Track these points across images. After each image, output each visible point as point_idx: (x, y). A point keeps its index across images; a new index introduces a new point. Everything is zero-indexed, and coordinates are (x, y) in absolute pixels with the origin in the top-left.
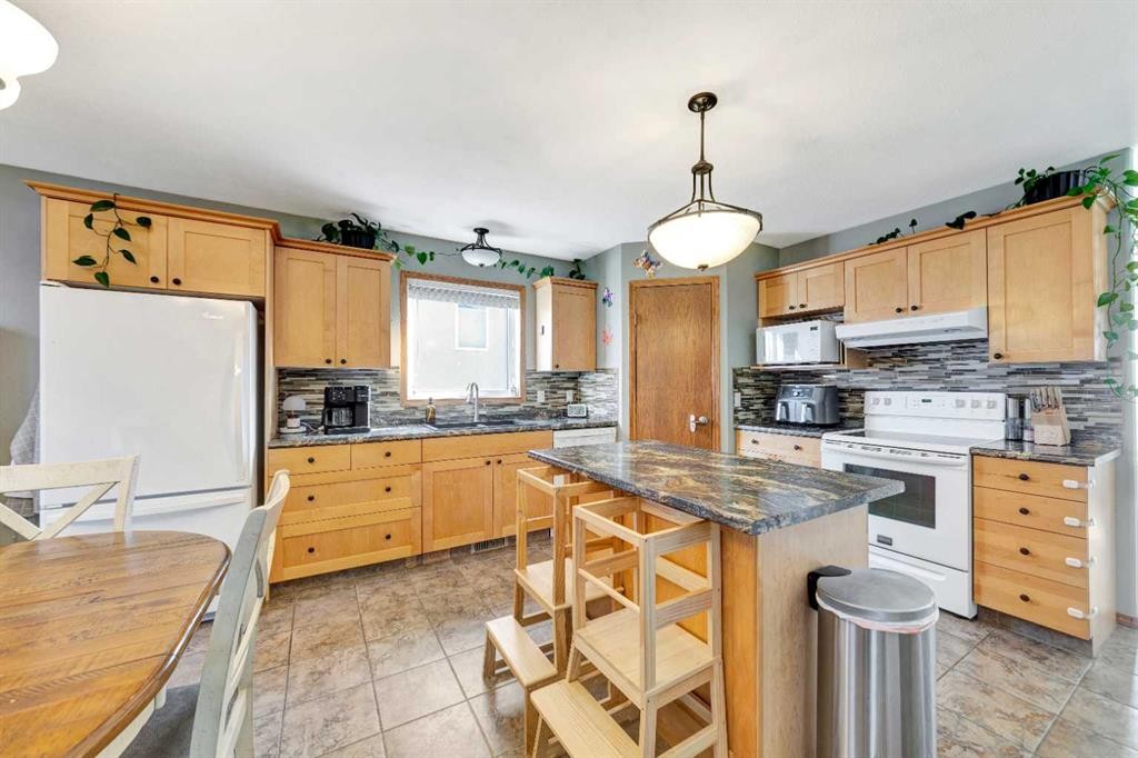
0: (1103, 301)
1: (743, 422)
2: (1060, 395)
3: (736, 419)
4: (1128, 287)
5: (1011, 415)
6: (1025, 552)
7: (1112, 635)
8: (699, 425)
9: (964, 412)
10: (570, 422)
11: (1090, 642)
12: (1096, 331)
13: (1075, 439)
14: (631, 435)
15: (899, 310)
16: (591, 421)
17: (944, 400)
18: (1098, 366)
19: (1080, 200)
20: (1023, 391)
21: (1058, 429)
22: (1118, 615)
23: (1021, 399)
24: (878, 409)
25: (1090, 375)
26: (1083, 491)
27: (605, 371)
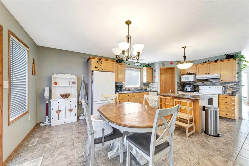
0: (237, 73)
1: (179, 91)
2: (231, 86)
3: (178, 90)
4: (241, 71)
5: (223, 89)
6: (226, 108)
7: (238, 120)
8: (172, 91)
9: (216, 89)
10: (148, 91)
11: (235, 120)
12: (236, 77)
13: (233, 93)
14: (160, 92)
15: (206, 74)
16: (152, 91)
17: (213, 87)
18: (237, 82)
19: (234, 59)
20: (225, 86)
21: (231, 91)
22: (239, 118)
23: (225, 87)
24: (202, 89)
25: (235, 83)
26: (234, 99)
27: (155, 82)
